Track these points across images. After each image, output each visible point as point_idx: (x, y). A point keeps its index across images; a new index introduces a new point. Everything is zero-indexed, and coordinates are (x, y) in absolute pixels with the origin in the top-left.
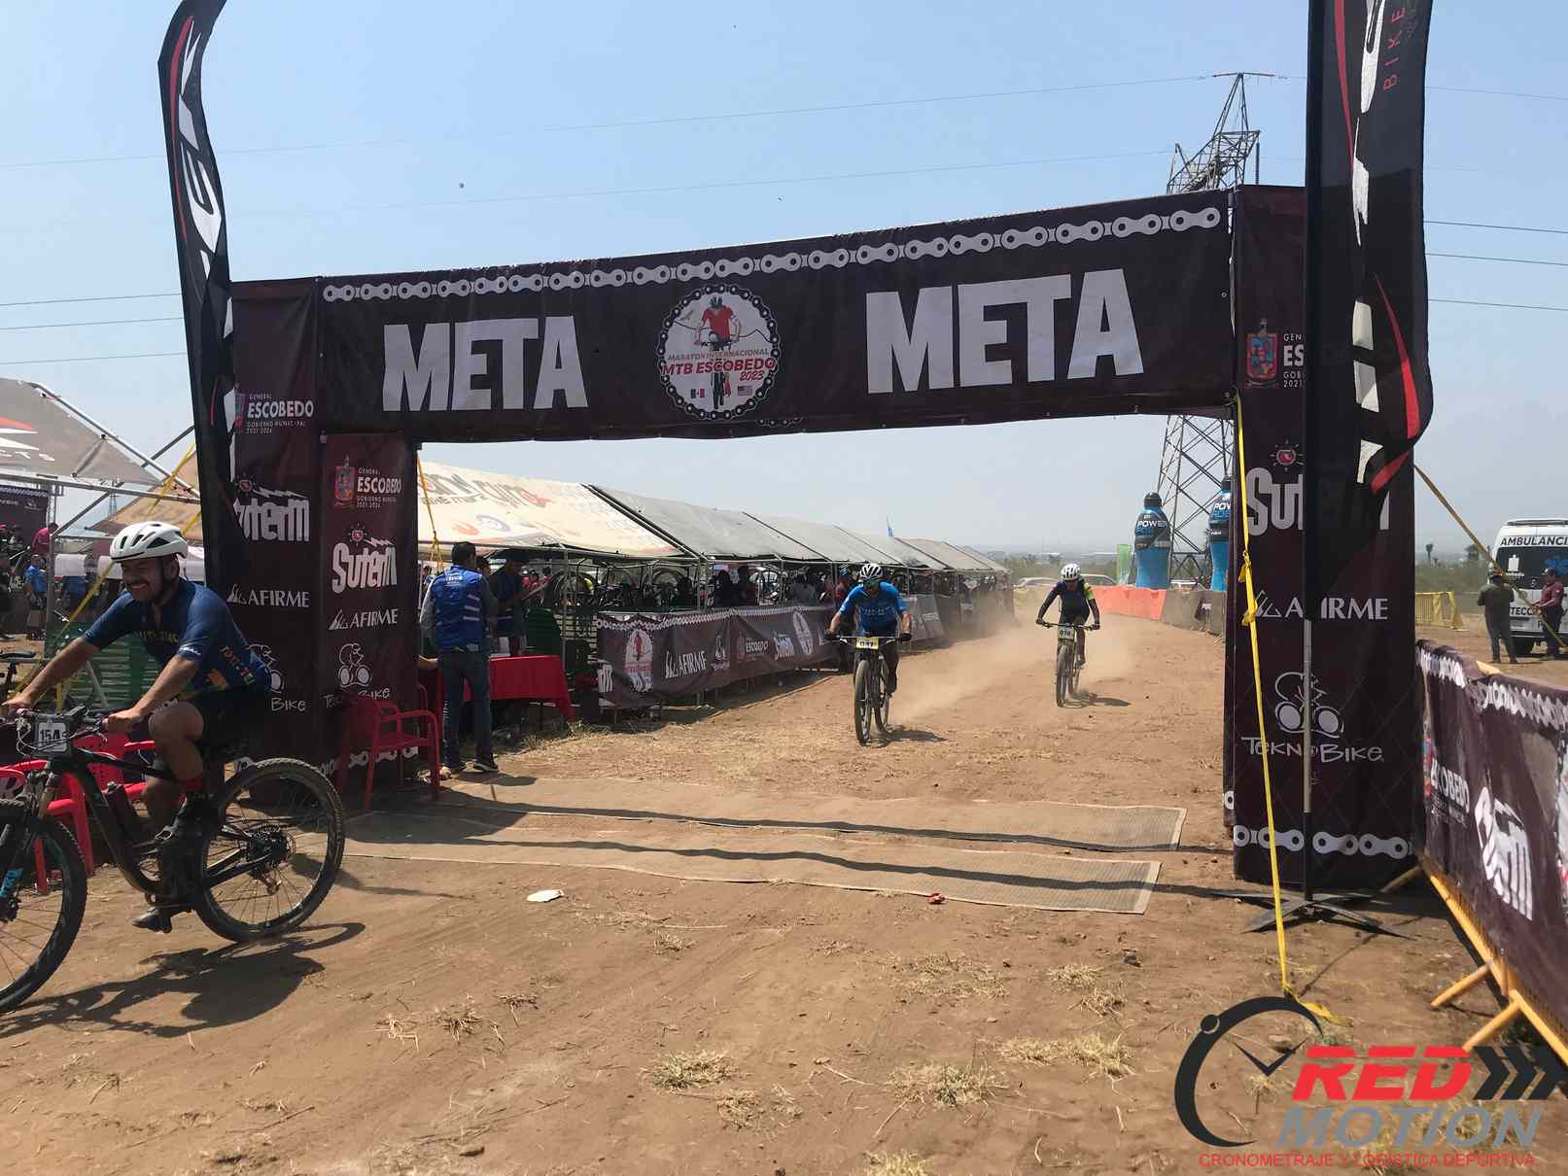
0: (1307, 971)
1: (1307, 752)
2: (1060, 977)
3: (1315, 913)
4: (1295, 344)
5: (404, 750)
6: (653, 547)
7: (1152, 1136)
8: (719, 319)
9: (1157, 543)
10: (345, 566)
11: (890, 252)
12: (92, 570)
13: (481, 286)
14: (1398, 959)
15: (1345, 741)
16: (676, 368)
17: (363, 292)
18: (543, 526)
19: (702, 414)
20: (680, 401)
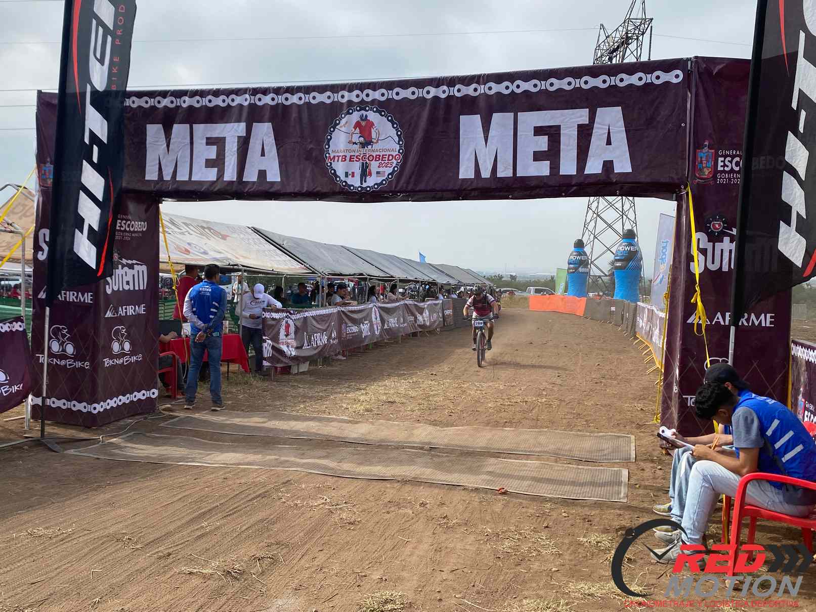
2: (589, 542)
4: (725, 156)
6: (292, 267)
8: (364, 128)
9: (581, 270)
11: (475, 90)
13: (210, 101)
16: (336, 158)
17: (131, 102)
18: (227, 252)
19: (352, 188)
20: (338, 179)
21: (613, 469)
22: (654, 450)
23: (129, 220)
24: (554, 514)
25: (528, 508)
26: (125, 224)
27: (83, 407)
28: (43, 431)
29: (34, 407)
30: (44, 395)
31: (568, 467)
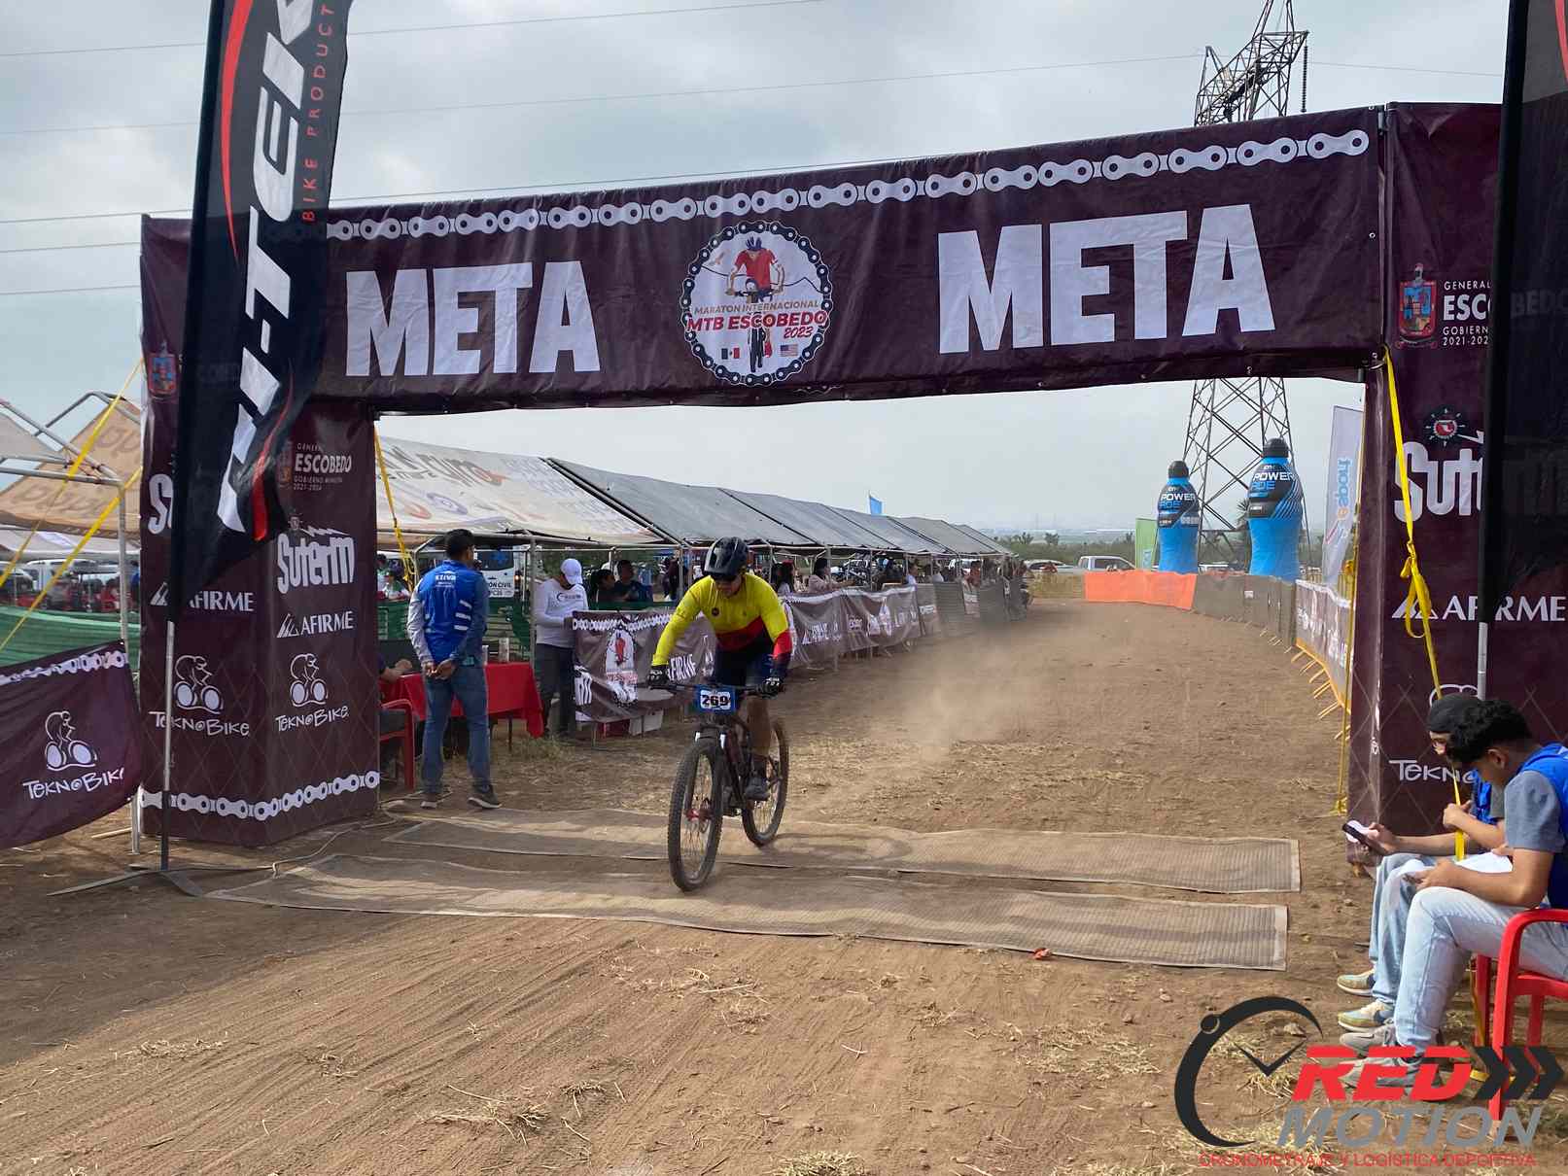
4: (1458, 293)
6: (626, 532)
8: (756, 264)
10: (287, 560)
11: (967, 183)
13: (464, 224)
16: (705, 323)
18: (502, 508)
20: (708, 363)
21: (1258, 906)
22: (1336, 868)
23: (318, 453)
24: (1145, 997)
25: (1090, 985)
26: (311, 461)
27: (239, 809)
28: (165, 856)
29: (149, 811)
30: (167, 788)
31: (1170, 904)
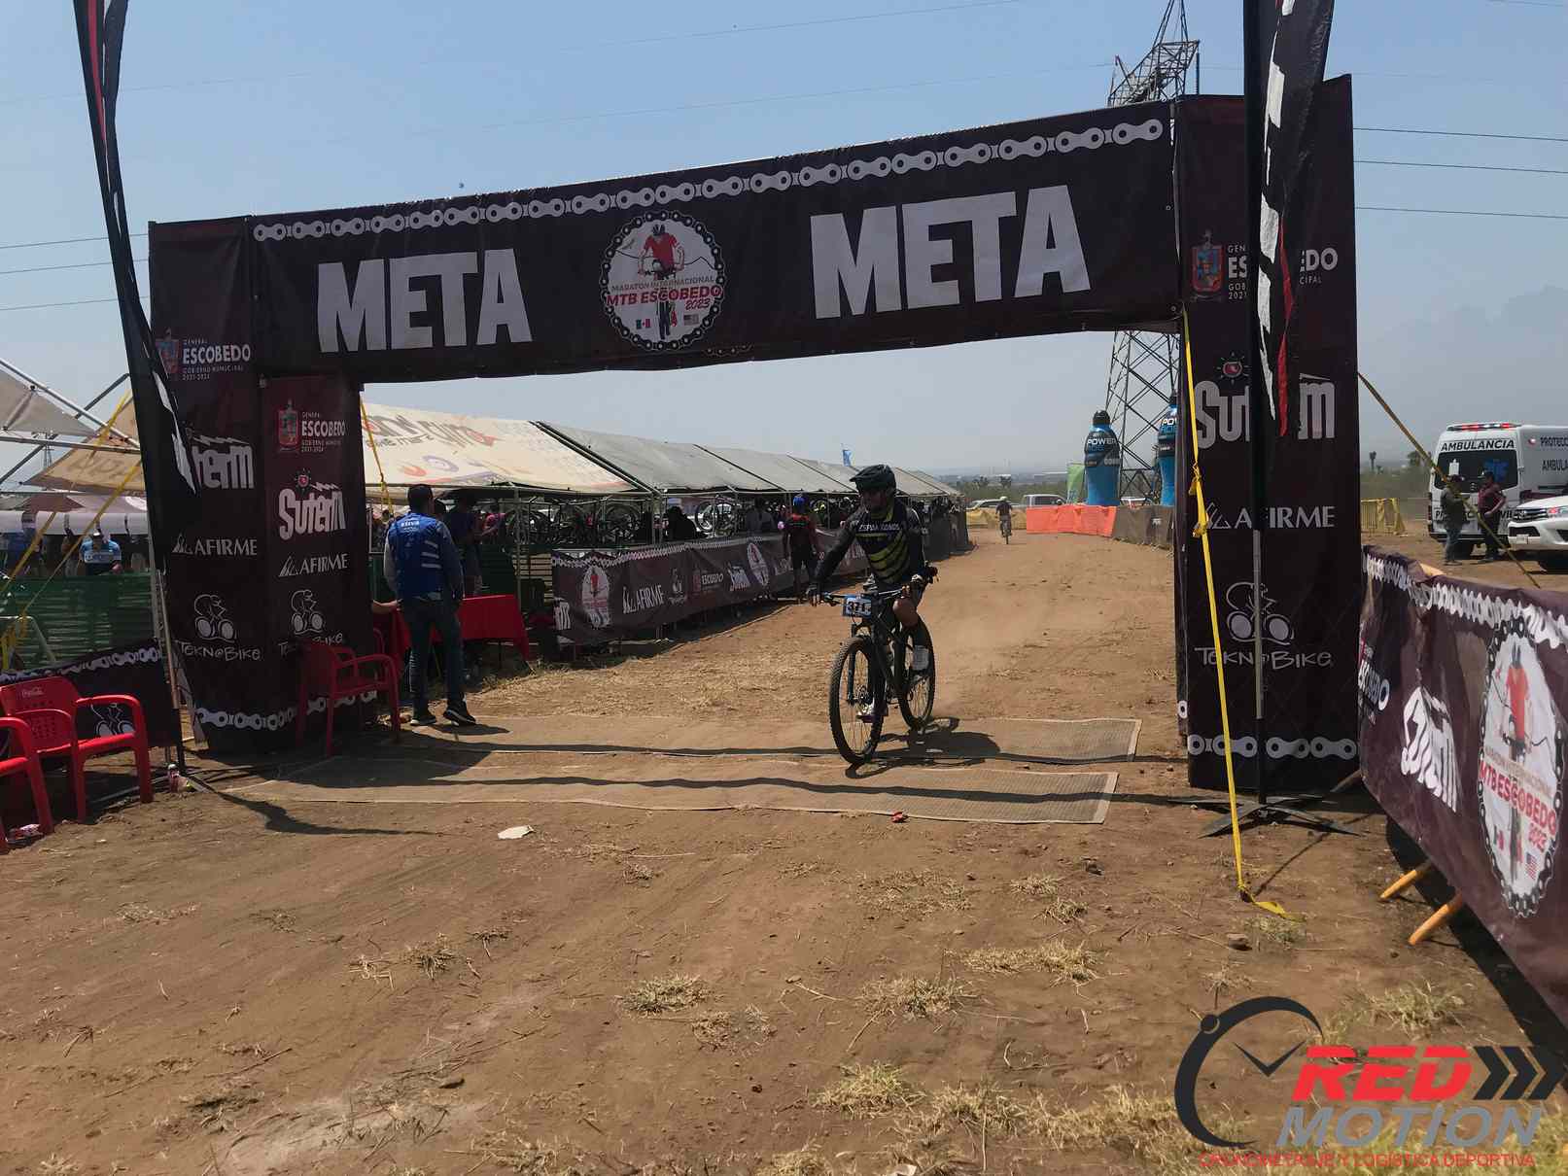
0: (1261, 872)
1: (1259, 659)
2: (1023, 888)
3: (1268, 815)
4: (1240, 254)
5: (362, 695)
6: (606, 483)
7: (1117, 1035)
10: (291, 512)
11: (833, 173)
12: (31, 525)
13: (416, 220)
14: (1347, 856)
15: (1294, 648)
16: (620, 299)
17: (294, 230)
18: (492, 464)
19: (648, 345)
20: (625, 333)
23: (318, 419)
27: (254, 722)
